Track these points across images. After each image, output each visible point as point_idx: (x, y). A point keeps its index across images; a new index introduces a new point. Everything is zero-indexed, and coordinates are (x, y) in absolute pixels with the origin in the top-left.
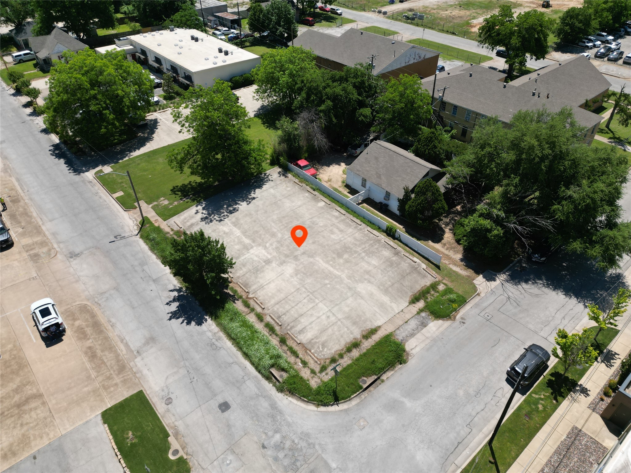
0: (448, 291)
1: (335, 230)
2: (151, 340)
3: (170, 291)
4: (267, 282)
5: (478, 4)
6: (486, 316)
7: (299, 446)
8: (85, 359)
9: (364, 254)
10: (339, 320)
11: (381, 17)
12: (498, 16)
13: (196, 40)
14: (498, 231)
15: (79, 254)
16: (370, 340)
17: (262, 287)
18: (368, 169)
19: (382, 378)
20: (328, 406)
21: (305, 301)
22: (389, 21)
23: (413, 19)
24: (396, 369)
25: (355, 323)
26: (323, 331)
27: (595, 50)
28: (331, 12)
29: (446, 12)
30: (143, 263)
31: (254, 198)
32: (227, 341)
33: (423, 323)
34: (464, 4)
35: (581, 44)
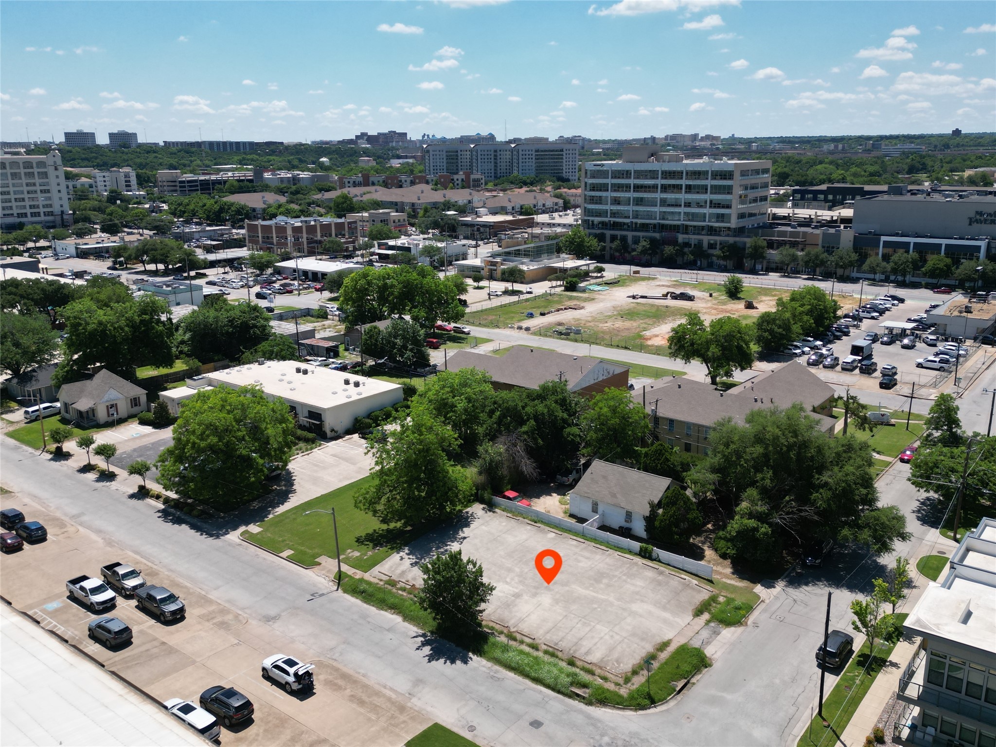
0: (729, 601)
1: (580, 558)
2: (419, 682)
3: (414, 637)
4: (527, 614)
5: (643, 313)
6: (778, 617)
7: (632, 743)
8: (354, 706)
9: (624, 577)
10: (625, 638)
11: (523, 334)
12: (686, 325)
13: (305, 372)
14: (764, 529)
15: (276, 617)
16: (665, 652)
17: (522, 620)
18: (597, 489)
19: (691, 681)
20: (646, 709)
21: (579, 625)
22: (537, 338)
23: (567, 334)
24: (703, 672)
25: (643, 639)
26: (612, 649)
27: (805, 357)
28: (454, 330)
29: (606, 325)
30: (364, 616)
31: (465, 538)
32: (508, 672)
33: (715, 632)
34: (626, 314)
35: (787, 351)
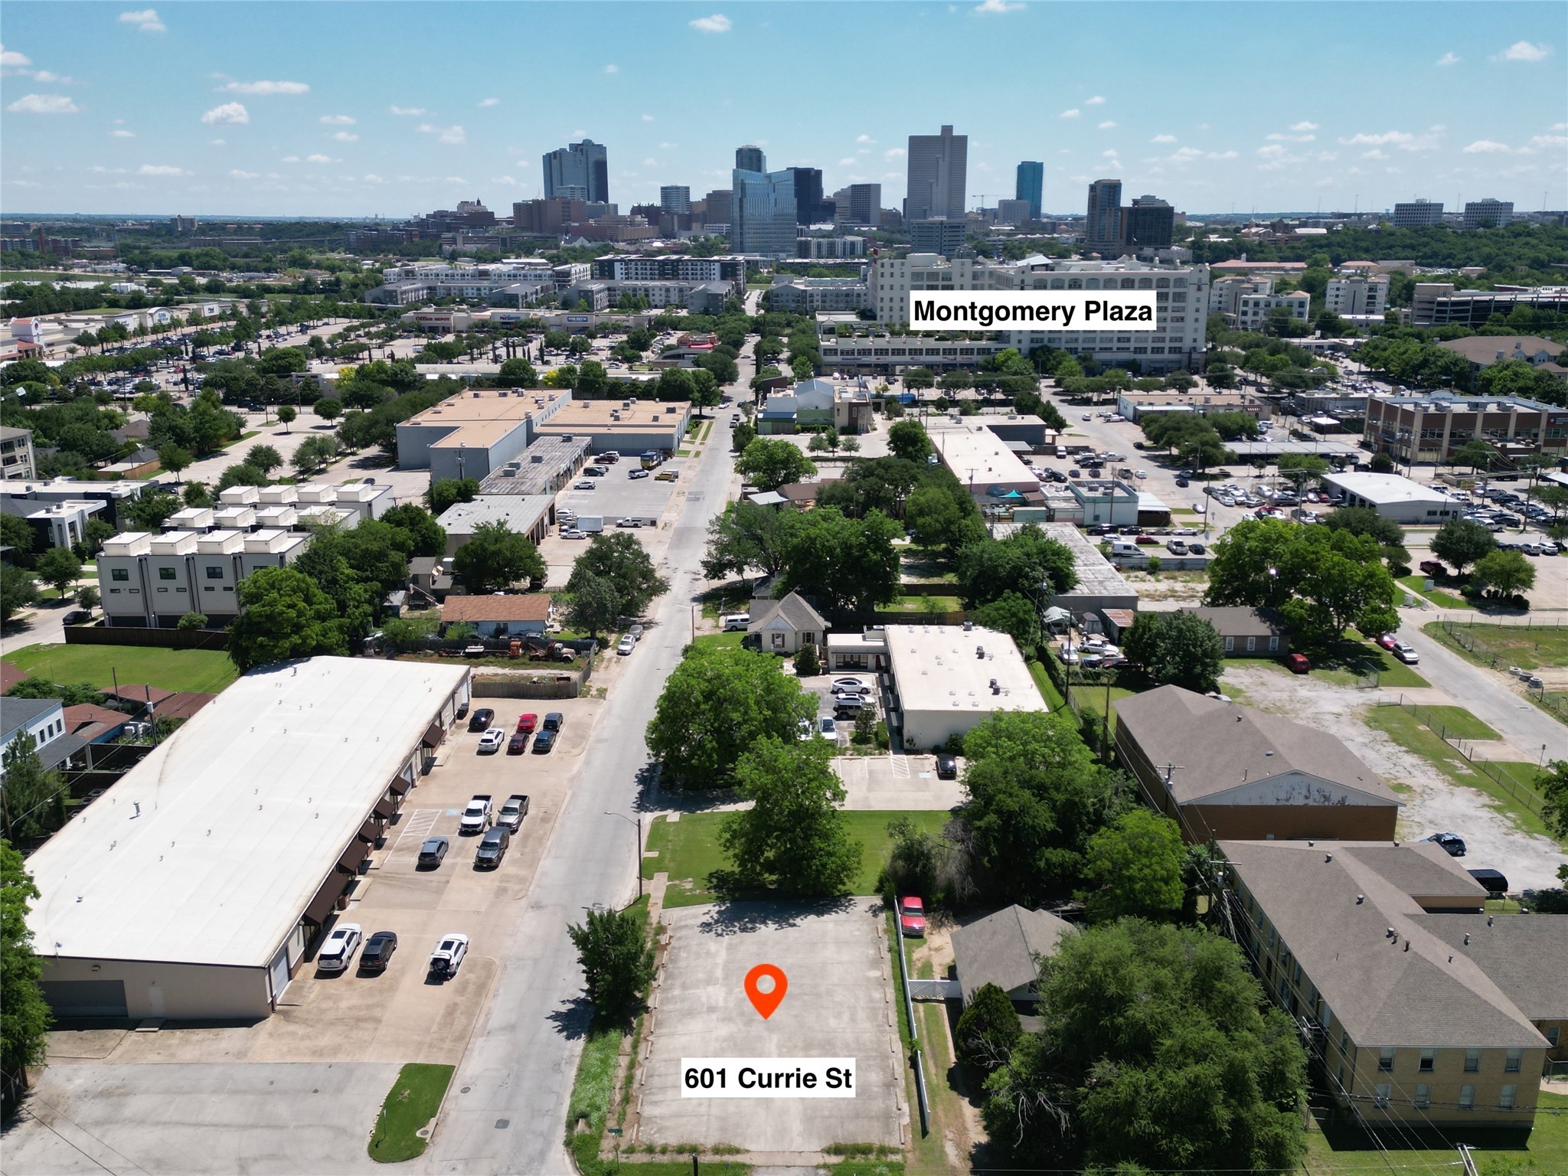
0: (897, 1167)
2: (511, 1028)
4: (684, 1032)
8: (442, 1011)
15: (543, 907)
16: (718, 1156)
17: (671, 1034)
22: (1523, 704)
25: (723, 1130)
